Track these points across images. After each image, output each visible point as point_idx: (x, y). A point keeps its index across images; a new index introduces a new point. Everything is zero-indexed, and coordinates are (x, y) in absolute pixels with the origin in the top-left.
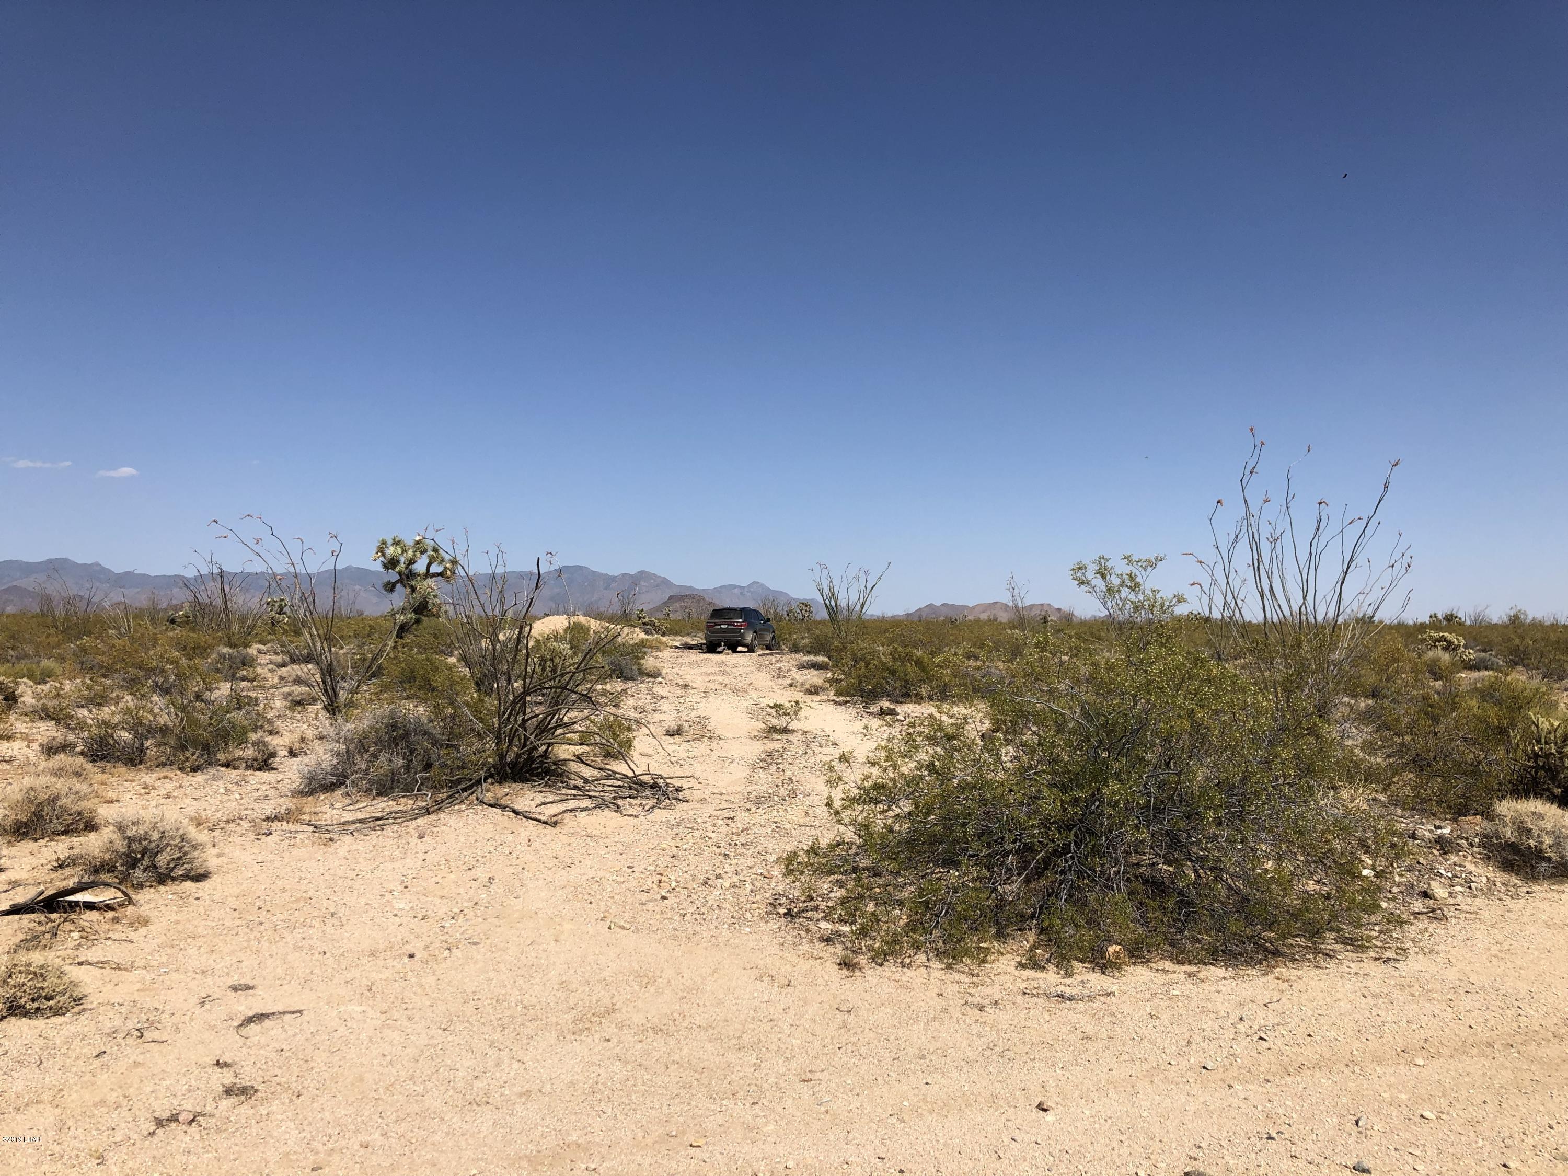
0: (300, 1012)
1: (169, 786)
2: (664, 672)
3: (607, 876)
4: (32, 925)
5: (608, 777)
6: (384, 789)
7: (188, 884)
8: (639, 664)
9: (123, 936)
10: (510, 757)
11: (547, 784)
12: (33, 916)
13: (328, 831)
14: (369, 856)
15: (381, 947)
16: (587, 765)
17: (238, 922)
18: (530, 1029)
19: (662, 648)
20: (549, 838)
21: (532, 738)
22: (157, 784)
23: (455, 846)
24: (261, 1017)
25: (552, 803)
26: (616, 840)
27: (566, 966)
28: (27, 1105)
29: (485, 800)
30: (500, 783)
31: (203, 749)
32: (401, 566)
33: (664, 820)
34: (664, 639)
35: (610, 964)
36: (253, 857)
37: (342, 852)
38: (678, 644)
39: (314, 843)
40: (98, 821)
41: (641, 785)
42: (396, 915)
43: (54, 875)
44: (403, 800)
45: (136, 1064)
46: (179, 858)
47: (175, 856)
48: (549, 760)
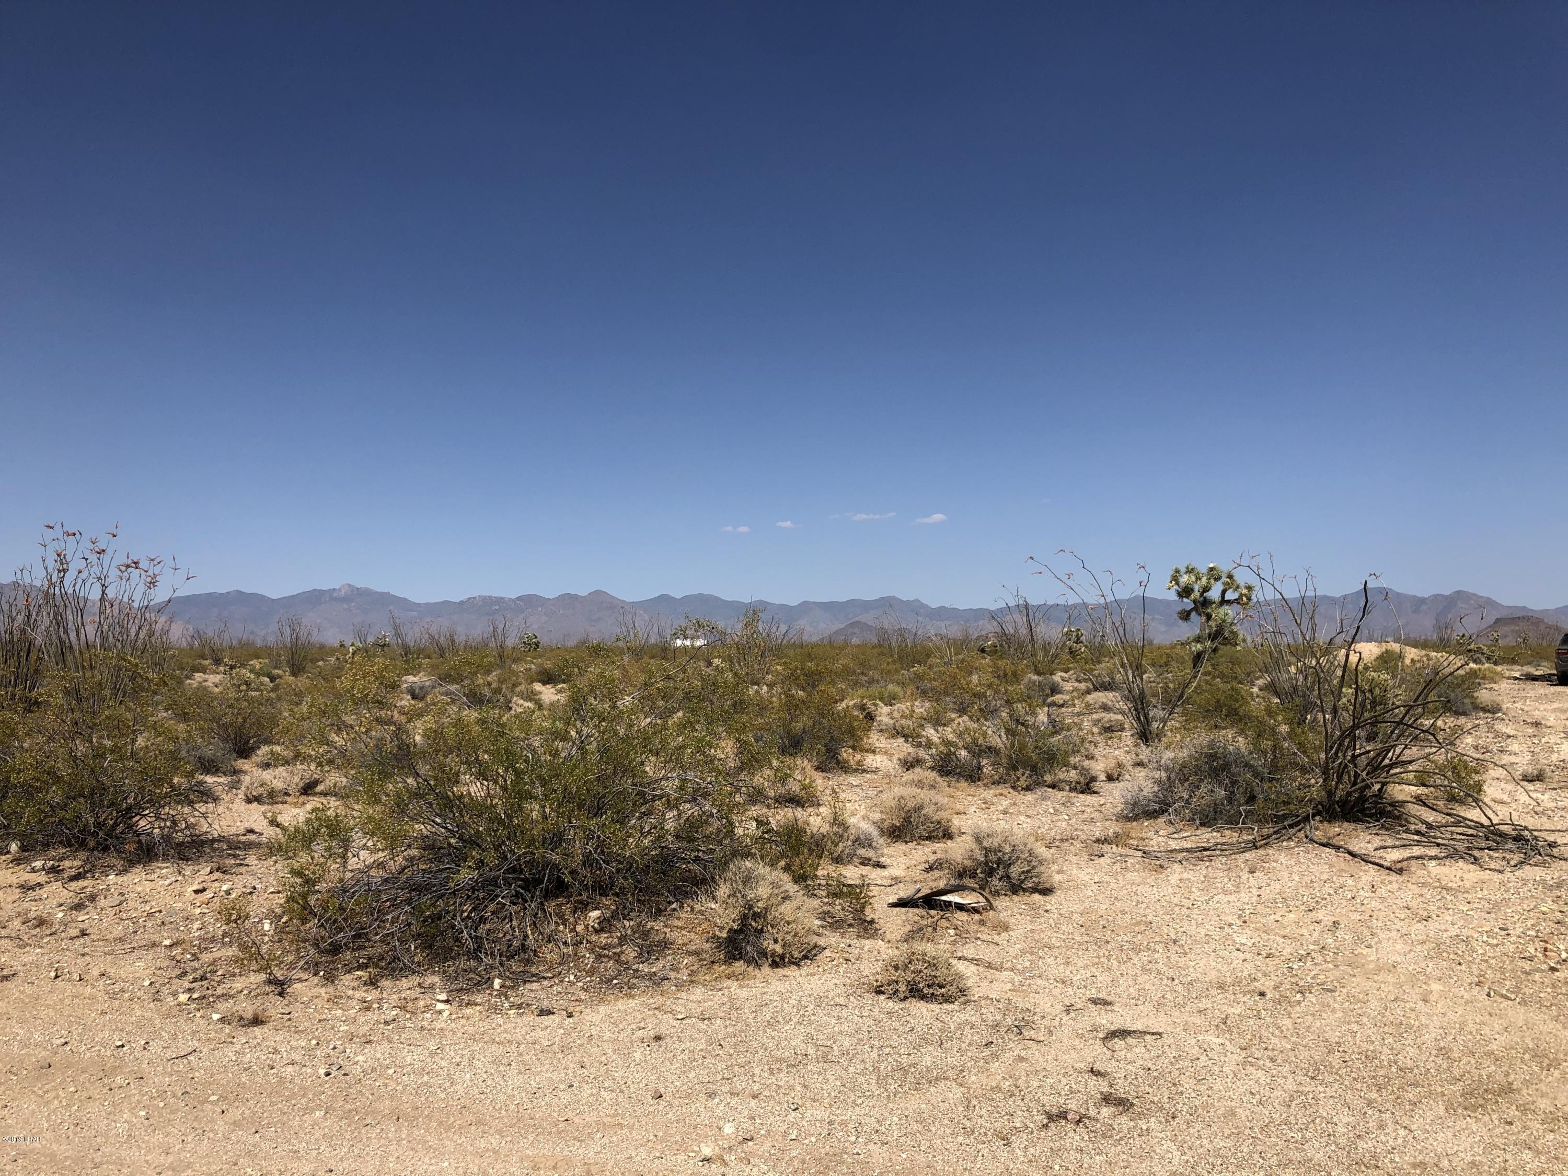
0: (1160, 1034)
1: (1005, 803)
2: (1504, 707)
3: (1476, 936)
4: (917, 918)
5: (1456, 824)
6: (1207, 819)
7: (1037, 897)
8: (1473, 697)
9: (989, 938)
10: (1339, 794)
11: (1383, 827)
12: (916, 910)
13: (1158, 858)
14: (1202, 887)
15: (1229, 980)
16: (1429, 807)
17: (1086, 938)
18: (1411, 1094)
19: (1497, 679)
20: (1395, 886)
21: (1364, 774)
22: (995, 800)
23: (1290, 884)
24: (1122, 1033)
25: (1393, 847)
26: (1480, 896)
27: (1441, 1031)
28: (936, 1079)
29: (1315, 838)
30: (1329, 822)
31: (1032, 771)
32: (1196, 594)
33: (1538, 878)
34: (1499, 668)
35: (1497, 1036)
36: (1089, 877)
37: (1174, 879)
38: (1517, 675)
39: (1145, 868)
40: (954, 831)
41: (1500, 836)
42: (1238, 950)
43: (926, 875)
44: (1227, 832)
45: (1021, 1059)
46: (1028, 871)
47: (1025, 869)
48: (1384, 801)
